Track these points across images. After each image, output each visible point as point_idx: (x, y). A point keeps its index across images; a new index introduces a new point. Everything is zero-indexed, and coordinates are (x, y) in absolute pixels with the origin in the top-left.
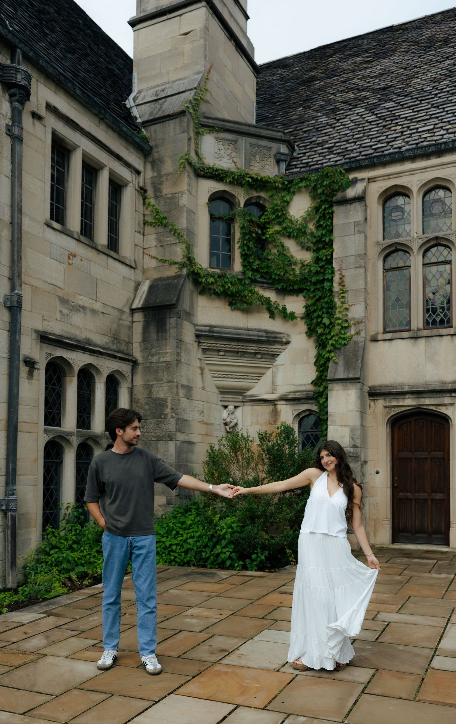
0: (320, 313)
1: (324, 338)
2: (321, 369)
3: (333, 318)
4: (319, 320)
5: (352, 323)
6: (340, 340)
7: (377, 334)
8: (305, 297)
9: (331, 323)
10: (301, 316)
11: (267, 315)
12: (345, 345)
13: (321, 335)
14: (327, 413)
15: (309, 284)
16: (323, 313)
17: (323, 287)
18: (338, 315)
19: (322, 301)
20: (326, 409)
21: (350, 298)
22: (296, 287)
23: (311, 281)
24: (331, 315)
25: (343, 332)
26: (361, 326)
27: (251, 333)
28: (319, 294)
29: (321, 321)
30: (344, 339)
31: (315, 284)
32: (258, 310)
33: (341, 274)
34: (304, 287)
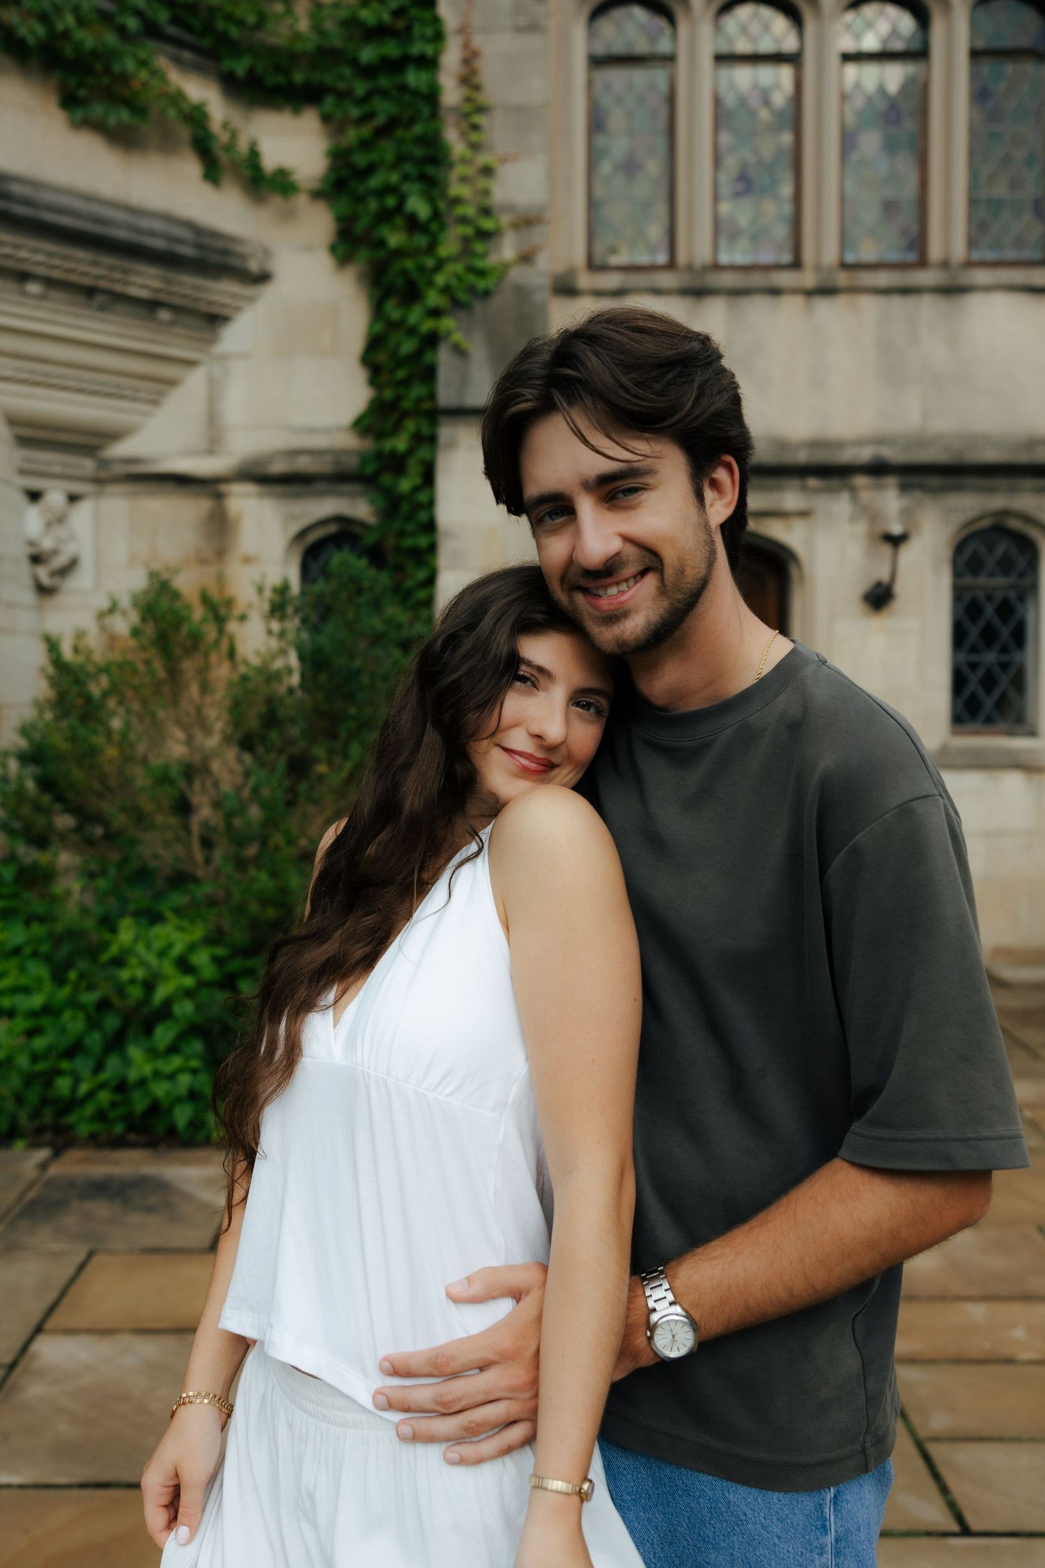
0: (394, 178)
1: (409, 264)
2: (401, 374)
3: (444, 195)
4: (391, 201)
5: (505, 219)
6: (471, 278)
7: (571, 273)
8: (326, 119)
9: (436, 215)
10: (315, 185)
11: (191, 167)
12: (487, 294)
13: (399, 253)
14: (430, 527)
15: (347, 71)
16: (406, 177)
17: (403, 88)
18: (456, 189)
19: (400, 133)
20: (423, 516)
21: (497, 130)
22: (299, 77)
23: (354, 63)
24: (432, 185)
25: (479, 247)
26: (537, 235)
27: (144, 223)
28: (384, 109)
29: (400, 207)
30: (481, 273)
31: (367, 72)
32: (167, 145)
33: (466, 46)
34: (328, 78)
